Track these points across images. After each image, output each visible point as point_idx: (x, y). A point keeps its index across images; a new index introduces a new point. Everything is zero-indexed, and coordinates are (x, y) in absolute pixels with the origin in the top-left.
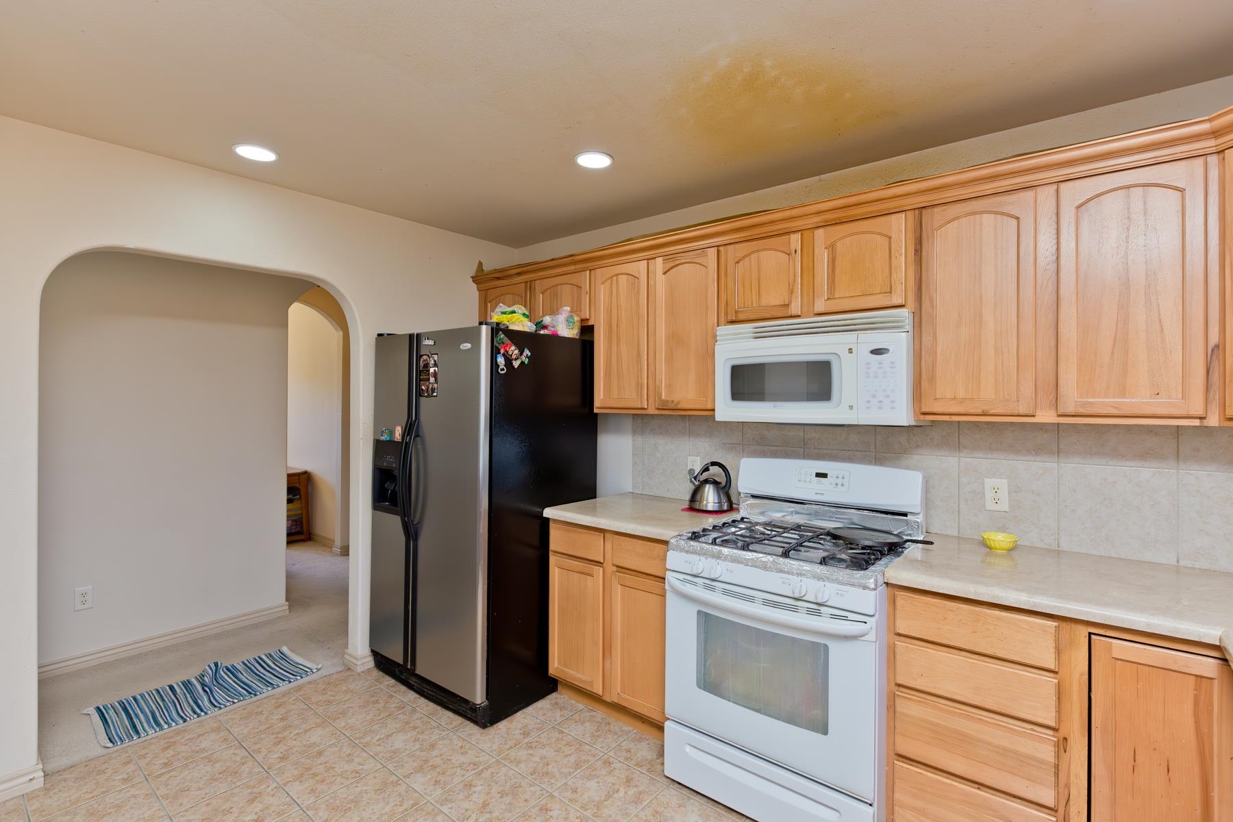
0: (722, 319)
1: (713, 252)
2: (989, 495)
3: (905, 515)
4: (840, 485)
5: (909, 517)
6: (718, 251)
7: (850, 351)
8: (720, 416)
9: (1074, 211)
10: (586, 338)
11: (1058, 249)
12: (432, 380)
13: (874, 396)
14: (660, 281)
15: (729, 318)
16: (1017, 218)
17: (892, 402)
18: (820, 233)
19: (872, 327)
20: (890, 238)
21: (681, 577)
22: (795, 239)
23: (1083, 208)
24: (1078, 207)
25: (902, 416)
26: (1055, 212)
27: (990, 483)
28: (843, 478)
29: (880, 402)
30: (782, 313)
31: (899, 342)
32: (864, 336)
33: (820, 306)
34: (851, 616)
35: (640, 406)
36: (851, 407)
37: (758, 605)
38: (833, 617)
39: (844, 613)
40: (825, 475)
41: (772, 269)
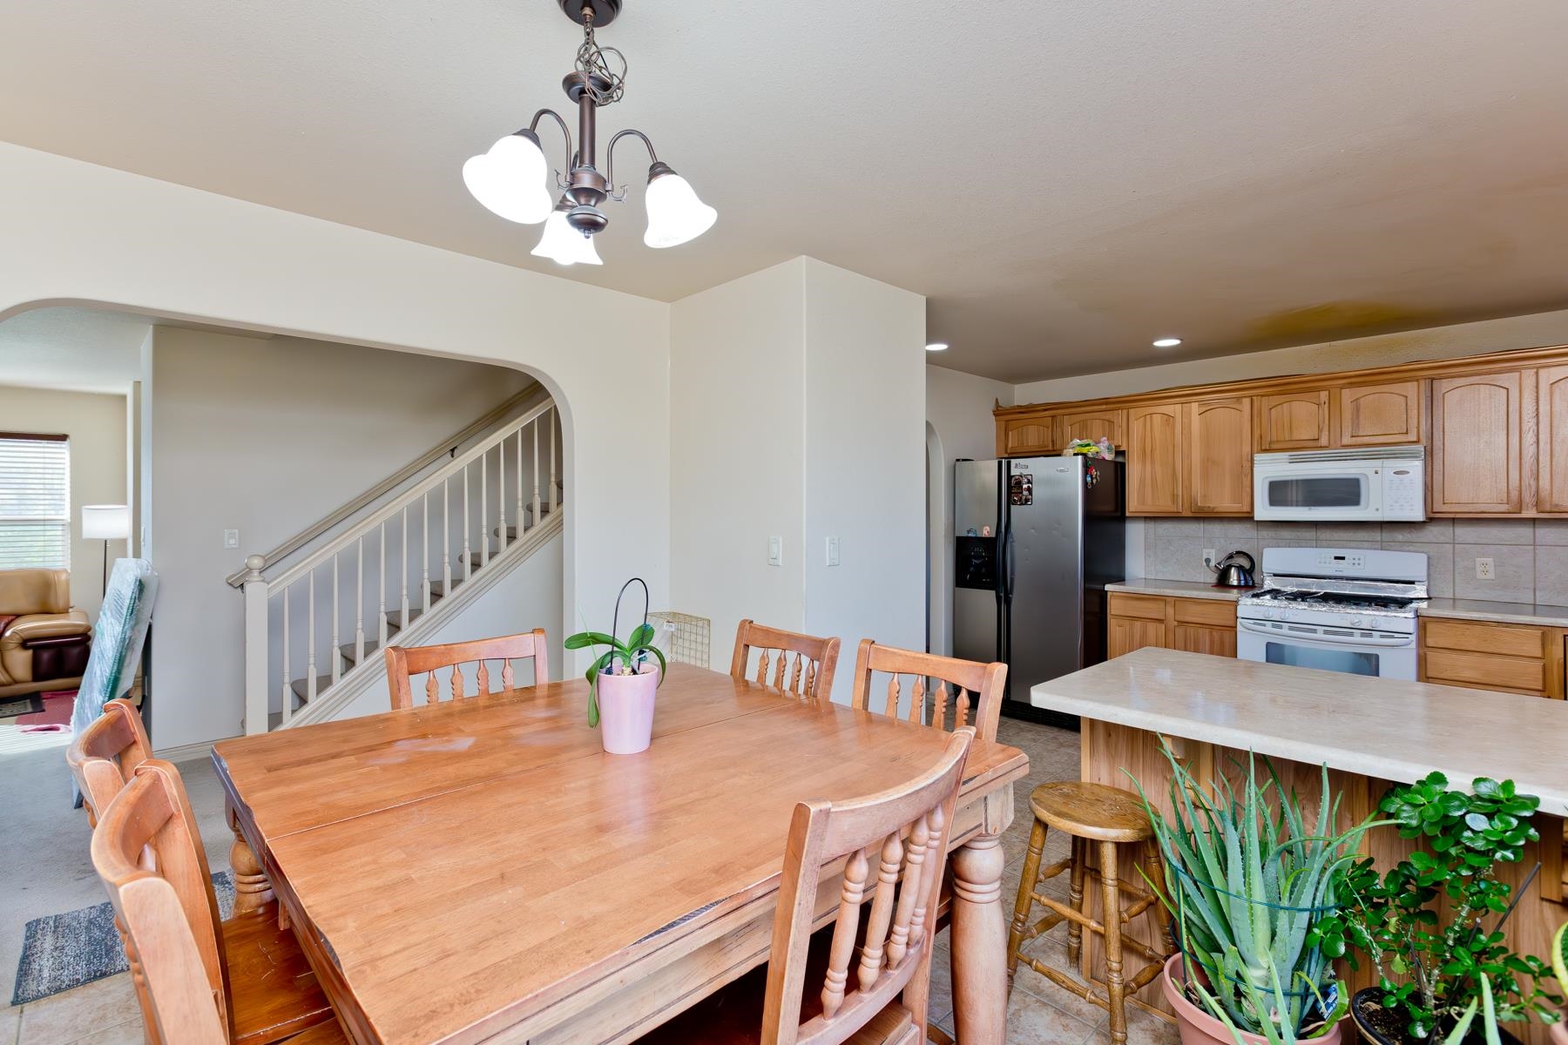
0: (1255, 448)
1: (1247, 402)
2: (1479, 569)
3: (1413, 583)
4: (1356, 565)
5: (1416, 584)
6: (1252, 400)
7: (1376, 472)
8: (1258, 516)
9: (1548, 386)
10: (1120, 459)
11: (1537, 409)
12: (1025, 493)
13: (1396, 502)
14: (1196, 419)
15: (1263, 448)
16: (1507, 389)
17: (1412, 505)
18: (1346, 393)
19: (1394, 456)
20: (1406, 397)
21: (1252, 621)
22: (1324, 395)
23: (1556, 385)
24: (1552, 384)
25: (1418, 515)
26: (1535, 385)
27: (1479, 560)
28: (1359, 559)
29: (1402, 505)
30: (1314, 444)
31: (1415, 467)
33: (1346, 440)
34: (1396, 635)
35: (1175, 510)
36: (1376, 510)
37: (1320, 635)
38: (1382, 637)
39: (1390, 634)
40: (1343, 558)
41: (1302, 414)
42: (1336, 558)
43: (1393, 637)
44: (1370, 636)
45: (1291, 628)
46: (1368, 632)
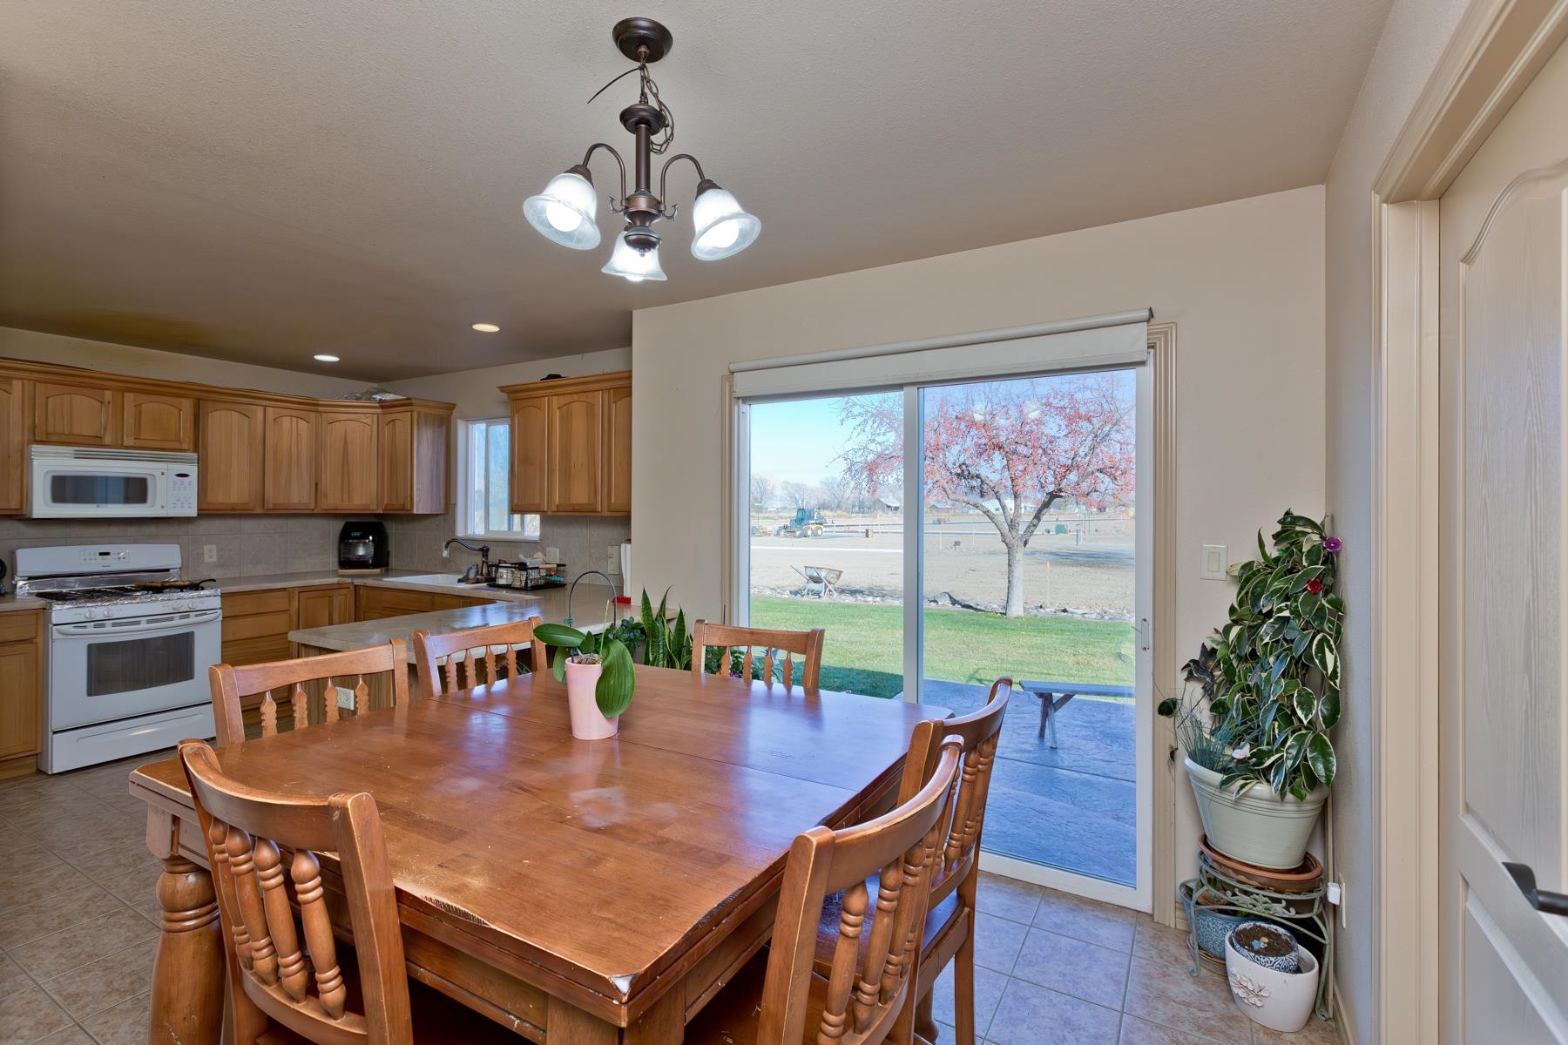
0: (29, 438)
2: (206, 554)
3: (168, 570)
4: (122, 559)
5: (171, 571)
7: (163, 474)
8: (36, 513)
9: (272, 421)
11: (264, 436)
13: (178, 500)
15: (38, 439)
16: (249, 417)
17: (190, 504)
18: (129, 397)
19: (175, 461)
20: (180, 410)
21: (71, 626)
22: (108, 393)
24: (274, 419)
25: (193, 512)
26: (264, 419)
27: (206, 547)
28: (124, 554)
29: (183, 503)
30: (99, 441)
31: (191, 472)
32: (172, 466)
33: (128, 441)
34: (207, 612)
36: (163, 507)
37: (144, 625)
38: (196, 616)
39: (204, 612)
40: (108, 554)
41: (83, 410)
42: (101, 554)
43: (206, 614)
44: (188, 617)
45: (114, 625)
46: (185, 614)
